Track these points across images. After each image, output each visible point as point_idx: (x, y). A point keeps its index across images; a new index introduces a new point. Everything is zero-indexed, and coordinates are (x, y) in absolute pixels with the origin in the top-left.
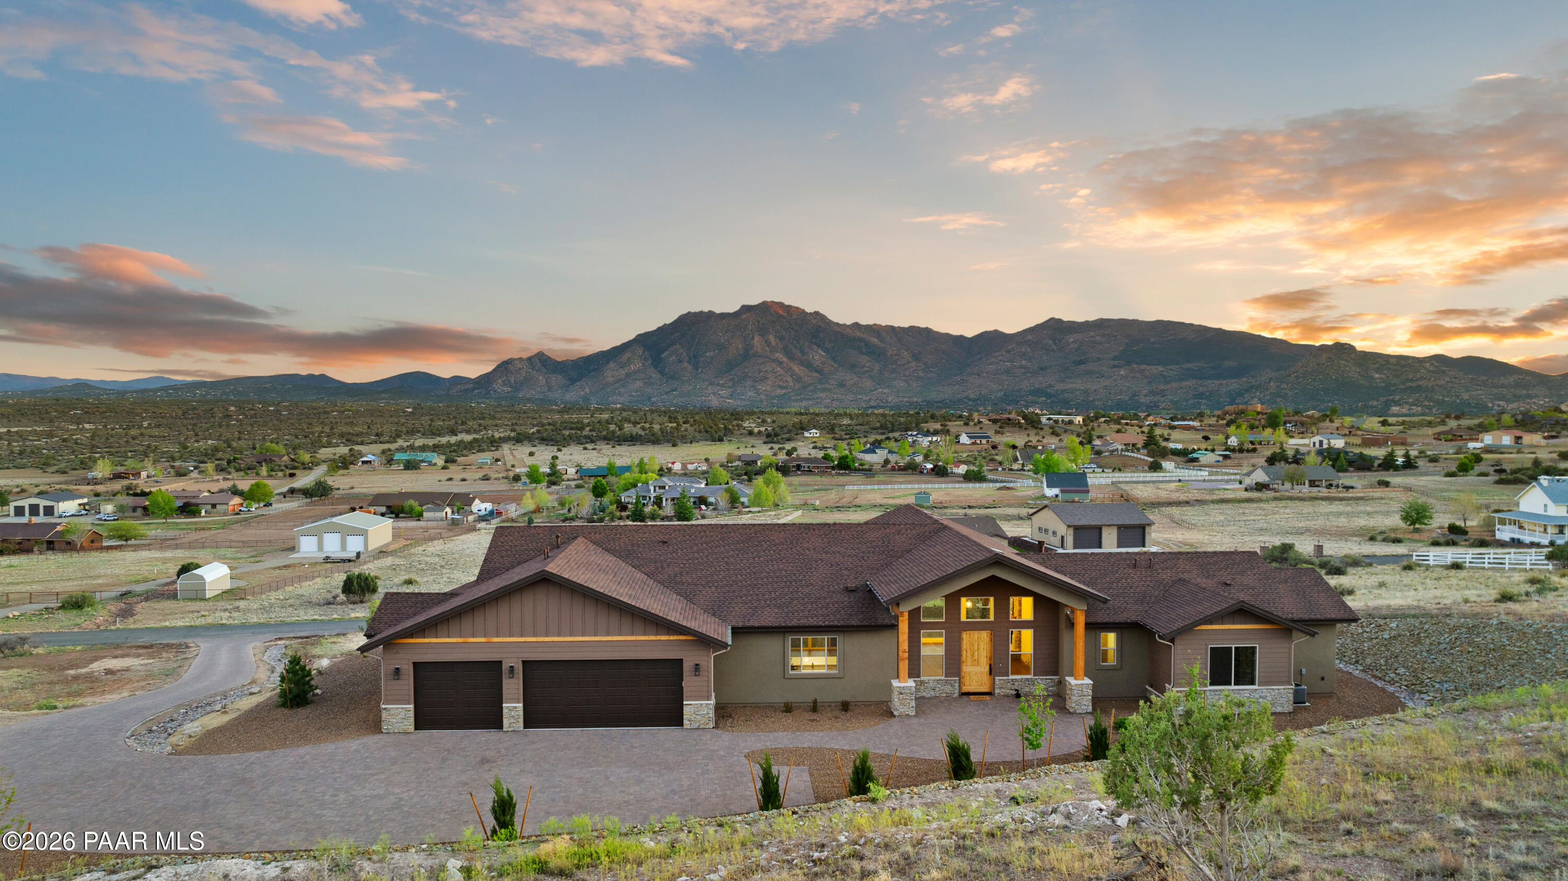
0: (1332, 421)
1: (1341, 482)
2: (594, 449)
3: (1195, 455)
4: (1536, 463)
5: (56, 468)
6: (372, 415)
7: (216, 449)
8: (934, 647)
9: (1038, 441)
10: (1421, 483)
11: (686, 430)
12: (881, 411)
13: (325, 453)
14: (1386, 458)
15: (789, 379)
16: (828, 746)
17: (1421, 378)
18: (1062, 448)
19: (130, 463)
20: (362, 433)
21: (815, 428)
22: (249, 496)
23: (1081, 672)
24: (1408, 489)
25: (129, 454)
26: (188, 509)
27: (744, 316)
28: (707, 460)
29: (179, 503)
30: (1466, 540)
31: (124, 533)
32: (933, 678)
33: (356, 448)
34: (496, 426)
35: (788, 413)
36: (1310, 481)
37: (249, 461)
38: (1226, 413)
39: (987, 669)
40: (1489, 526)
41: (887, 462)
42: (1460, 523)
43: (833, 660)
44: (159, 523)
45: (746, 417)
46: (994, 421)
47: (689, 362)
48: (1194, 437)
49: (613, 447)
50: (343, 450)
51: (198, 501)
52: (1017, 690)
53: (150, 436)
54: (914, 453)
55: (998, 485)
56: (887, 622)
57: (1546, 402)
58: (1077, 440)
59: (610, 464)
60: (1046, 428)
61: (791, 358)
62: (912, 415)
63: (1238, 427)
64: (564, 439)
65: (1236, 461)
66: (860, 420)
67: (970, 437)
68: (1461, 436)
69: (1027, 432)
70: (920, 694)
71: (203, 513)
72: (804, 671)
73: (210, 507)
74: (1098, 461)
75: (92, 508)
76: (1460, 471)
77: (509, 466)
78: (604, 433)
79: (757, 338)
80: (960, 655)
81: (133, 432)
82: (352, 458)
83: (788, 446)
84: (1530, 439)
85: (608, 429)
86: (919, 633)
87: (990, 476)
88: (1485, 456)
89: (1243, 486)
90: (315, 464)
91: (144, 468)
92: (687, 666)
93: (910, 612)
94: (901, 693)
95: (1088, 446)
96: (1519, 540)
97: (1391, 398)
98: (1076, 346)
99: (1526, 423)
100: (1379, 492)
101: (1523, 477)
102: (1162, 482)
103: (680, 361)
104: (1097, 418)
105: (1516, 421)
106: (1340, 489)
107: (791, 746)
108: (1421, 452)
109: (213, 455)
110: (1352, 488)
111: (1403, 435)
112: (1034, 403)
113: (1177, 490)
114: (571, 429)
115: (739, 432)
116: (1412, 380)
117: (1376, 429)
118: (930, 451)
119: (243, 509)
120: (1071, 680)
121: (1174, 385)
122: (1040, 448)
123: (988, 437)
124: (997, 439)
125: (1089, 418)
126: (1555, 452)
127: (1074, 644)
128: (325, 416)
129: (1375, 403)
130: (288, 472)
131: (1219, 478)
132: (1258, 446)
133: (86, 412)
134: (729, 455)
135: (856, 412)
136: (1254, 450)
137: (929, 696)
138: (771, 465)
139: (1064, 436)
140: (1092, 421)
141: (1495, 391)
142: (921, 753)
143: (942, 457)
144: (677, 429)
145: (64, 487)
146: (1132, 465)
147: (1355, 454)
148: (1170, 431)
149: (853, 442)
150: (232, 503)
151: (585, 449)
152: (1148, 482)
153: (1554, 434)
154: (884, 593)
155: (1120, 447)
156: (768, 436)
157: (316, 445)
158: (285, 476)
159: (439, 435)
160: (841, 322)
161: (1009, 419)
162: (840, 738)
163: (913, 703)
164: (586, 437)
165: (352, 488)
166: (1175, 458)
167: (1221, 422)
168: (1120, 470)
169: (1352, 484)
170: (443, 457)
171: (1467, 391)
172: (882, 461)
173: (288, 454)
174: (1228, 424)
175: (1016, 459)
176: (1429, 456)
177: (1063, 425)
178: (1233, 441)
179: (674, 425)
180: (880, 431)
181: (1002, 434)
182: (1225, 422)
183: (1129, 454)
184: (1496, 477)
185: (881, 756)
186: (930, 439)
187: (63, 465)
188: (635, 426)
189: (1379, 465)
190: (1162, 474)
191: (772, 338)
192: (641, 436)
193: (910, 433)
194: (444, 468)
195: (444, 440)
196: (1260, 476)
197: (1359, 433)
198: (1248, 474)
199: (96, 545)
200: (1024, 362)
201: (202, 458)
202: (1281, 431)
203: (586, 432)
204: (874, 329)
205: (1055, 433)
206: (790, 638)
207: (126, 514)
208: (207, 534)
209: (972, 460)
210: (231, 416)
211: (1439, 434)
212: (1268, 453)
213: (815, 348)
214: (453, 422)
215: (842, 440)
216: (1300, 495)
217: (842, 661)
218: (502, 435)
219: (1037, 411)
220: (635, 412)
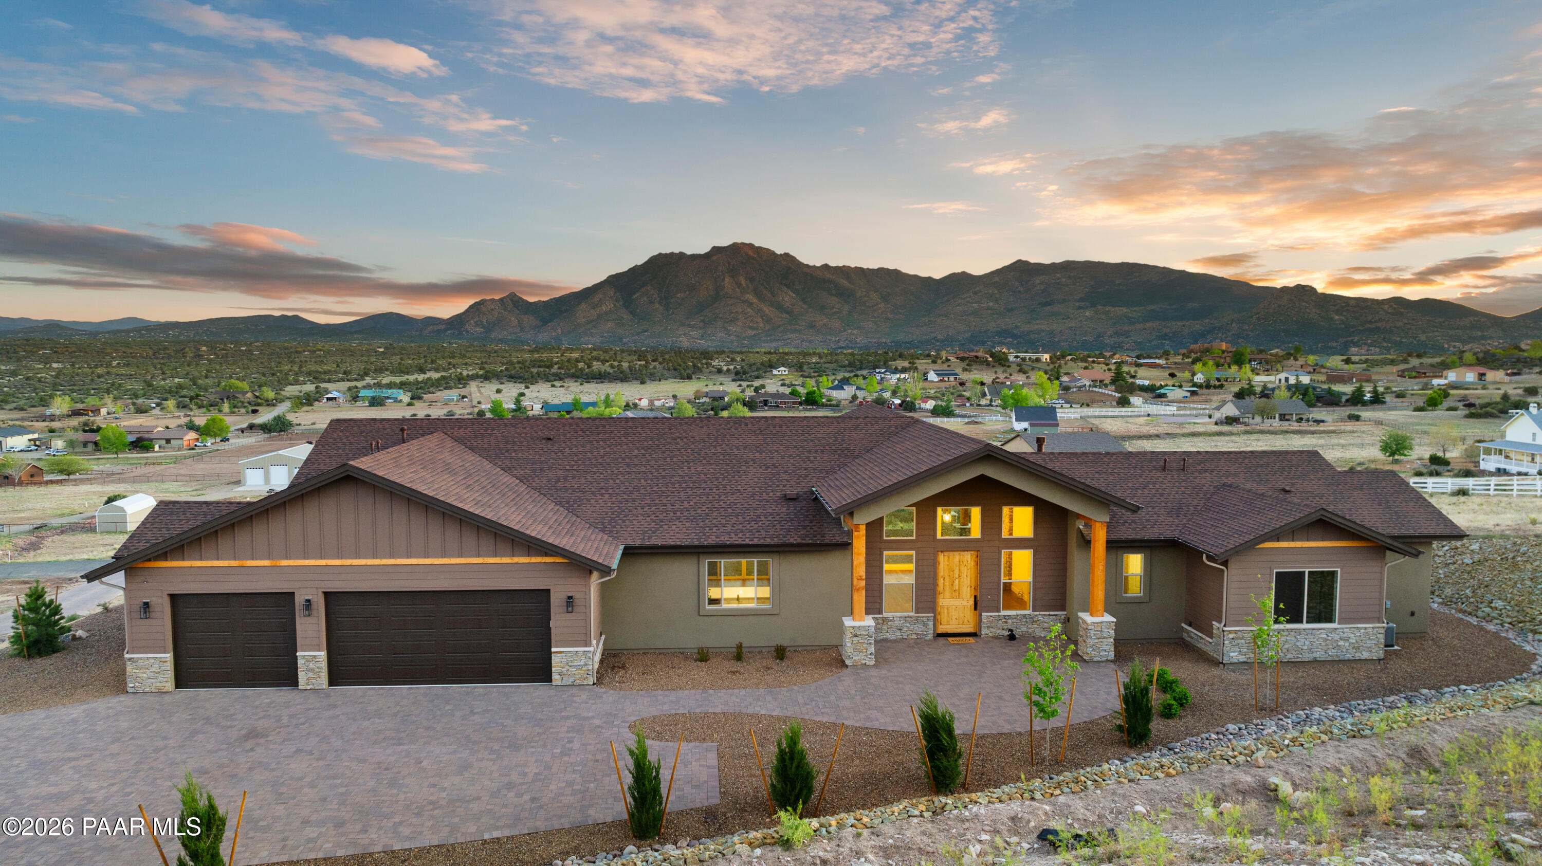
0: (1296, 359)
1: (1311, 416)
2: (562, 386)
3: (1162, 391)
4: (1505, 397)
5: (14, 405)
6: (343, 354)
7: (180, 387)
8: (901, 575)
9: (1006, 378)
10: (1391, 418)
11: (655, 368)
12: (850, 351)
13: (291, 390)
14: (1354, 393)
15: (760, 320)
16: (750, 711)
17: (1380, 320)
18: (1029, 384)
19: (92, 401)
20: (330, 371)
21: (783, 365)
22: (204, 432)
23: (1100, 606)
24: (1379, 423)
25: (92, 392)
26: (141, 444)
27: (715, 258)
28: (675, 397)
29: (132, 438)
30: (1448, 471)
31: (65, 467)
32: (899, 614)
33: (323, 385)
34: (466, 364)
35: (758, 352)
36: (1280, 415)
37: (212, 397)
38: (1192, 351)
39: (972, 602)
40: (1472, 456)
41: (854, 397)
42: (1440, 454)
43: (765, 592)
44: (108, 459)
45: (716, 356)
46: (962, 359)
47: (660, 303)
48: (1162, 374)
49: (581, 384)
50: (310, 387)
51: (152, 436)
52: (1011, 630)
53: (117, 375)
54: (881, 390)
55: (966, 420)
56: (838, 539)
57: (1500, 343)
58: (1046, 377)
59: (575, 400)
60: (1014, 366)
61: (761, 298)
62: (880, 355)
63: (1204, 365)
64: (532, 377)
65: (1203, 397)
66: (829, 359)
67: (938, 375)
68: (1425, 373)
69: (994, 370)
70: (882, 636)
71: (157, 448)
72: (724, 606)
73: (164, 442)
74: (1066, 396)
75: (44, 444)
76: (1429, 405)
77: (475, 403)
78: (573, 371)
79: (727, 280)
80: (935, 584)
81: (100, 371)
82: (318, 395)
83: (756, 383)
84: (1491, 376)
85: (576, 366)
86: (881, 555)
87: (958, 411)
88: (1452, 392)
89: (1213, 420)
90: (279, 400)
91: (104, 405)
92: (557, 600)
93: (868, 525)
94: (856, 636)
95: (1057, 382)
96: (1505, 470)
97: (1350, 339)
98: (1042, 288)
99: (1487, 361)
100: (1350, 426)
101: (1494, 411)
102: (1131, 416)
103: (651, 302)
104: (1063, 356)
105: (1478, 359)
106: (1310, 423)
107: (698, 711)
108: (1387, 388)
109: (177, 393)
110: (1323, 421)
111: (1367, 372)
112: (1002, 344)
113: (1147, 424)
114: (540, 367)
115: (708, 370)
116: (1371, 322)
117: (1339, 367)
118: (898, 388)
119: (198, 444)
120: (1085, 616)
121: (1138, 326)
122: (1008, 383)
123: (956, 374)
124: (964, 376)
125: (1056, 357)
126: (1520, 388)
127: (1090, 568)
128: (297, 355)
129: (1335, 344)
130: (251, 408)
131: (1188, 412)
132: (1224, 383)
133: (56, 352)
134: (697, 392)
135: (826, 351)
136: (1221, 386)
137: (893, 638)
138: (737, 400)
139: (1031, 374)
140: (1059, 359)
141: (1451, 332)
142: (883, 721)
143: (910, 393)
144: (646, 366)
145: (17, 423)
146: (1102, 401)
147: (1323, 390)
148: (1136, 368)
149: (821, 379)
150: (186, 438)
151: (553, 386)
152: (1117, 417)
153: (1515, 371)
154: (832, 500)
155: (1088, 383)
156: (737, 373)
157: (283, 382)
158: (248, 412)
159: (408, 373)
160: (811, 264)
161: (977, 357)
162: (769, 698)
163: (872, 649)
164: (554, 375)
165: (314, 424)
166: (1142, 393)
167: (1186, 360)
168: (1088, 405)
169: (1323, 418)
170: (410, 394)
171: (1424, 332)
172: (850, 397)
173: (252, 392)
174: (1194, 362)
175: (984, 395)
176: (1395, 392)
177: (1030, 363)
178: (1199, 378)
179: (643, 363)
180: (848, 369)
181: (970, 371)
182: (1190, 360)
183: (1097, 390)
184: (1466, 412)
185: (824, 726)
186: (898, 376)
187: (22, 403)
188: (603, 364)
189: (1347, 401)
190: (1130, 409)
191: (742, 280)
192: (609, 373)
193: (878, 370)
194: (409, 404)
195: (411, 378)
196: (1230, 410)
197: (1323, 370)
198: (1218, 408)
199: (35, 479)
200: (991, 304)
201: (165, 396)
202: (1247, 368)
203: (555, 369)
204: (844, 271)
205: (1022, 371)
206: (706, 562)
207: (77, 450)
208: (157, 468)
209: (939, 395)
210: (202, 356)
211: (1403, 371)
212: (1236, 389)
213: (785, 289)
214: (423, 361)
215: (811, 377)
216: (1271, 428)
217: (777, 592)
218: (470, 373)
219: (1004, 350)
220: (606, 351)
